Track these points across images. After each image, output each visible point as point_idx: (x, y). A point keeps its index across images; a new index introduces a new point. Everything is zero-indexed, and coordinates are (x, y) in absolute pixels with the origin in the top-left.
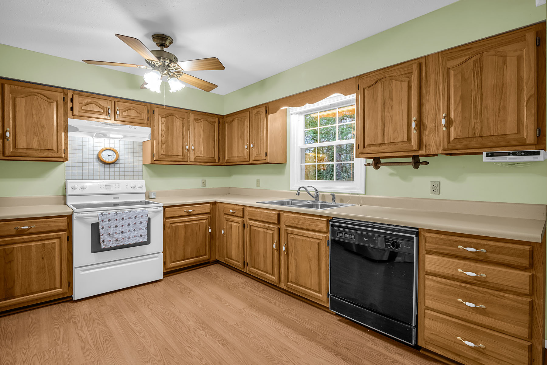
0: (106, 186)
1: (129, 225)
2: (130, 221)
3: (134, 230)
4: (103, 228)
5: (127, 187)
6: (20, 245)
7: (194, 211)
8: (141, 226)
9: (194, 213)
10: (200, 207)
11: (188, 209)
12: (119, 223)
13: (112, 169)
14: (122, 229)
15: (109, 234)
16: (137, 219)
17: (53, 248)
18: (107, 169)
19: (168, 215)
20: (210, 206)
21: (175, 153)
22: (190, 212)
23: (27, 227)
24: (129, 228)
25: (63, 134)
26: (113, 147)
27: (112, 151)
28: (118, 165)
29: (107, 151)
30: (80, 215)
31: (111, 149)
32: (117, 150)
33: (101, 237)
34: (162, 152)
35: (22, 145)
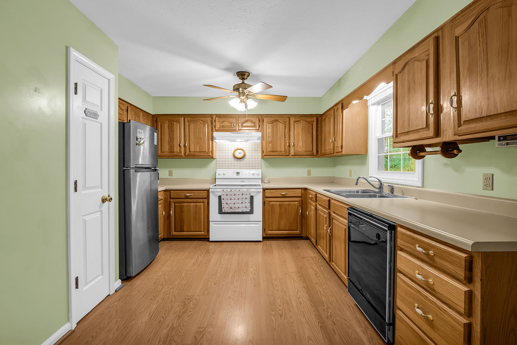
0: (237, 173)
1: (238, 199)
2: (239, 197)
3: (242, 203)
4: (223, 199)
5: (249, 174)
6: (186, 204)
7: (287, 194)
8: (246, 201)
9: (287, 195)
10: (292, 191)
11: (282, 192)
12: (233, 197)
13: (242, 162)
14: (234, 201)
15: (227, 203)
16: (243, 195)
17: (201, 208)
18: (239, 162)
19: (267, 195)
20: (302, 192)
21: (279, 149)
22: (284, 195)
23: (189, 195)
24: (239, 201)
25: (211, 141)
26: (241, 147)
27: (241, 150)
28: (245, 160)
29: (238, 150)
30: (213, 190)
31: (241, 149)
32: (244, 149)
33: (222, 205)
34: (269, 149)
35: (192, 149)
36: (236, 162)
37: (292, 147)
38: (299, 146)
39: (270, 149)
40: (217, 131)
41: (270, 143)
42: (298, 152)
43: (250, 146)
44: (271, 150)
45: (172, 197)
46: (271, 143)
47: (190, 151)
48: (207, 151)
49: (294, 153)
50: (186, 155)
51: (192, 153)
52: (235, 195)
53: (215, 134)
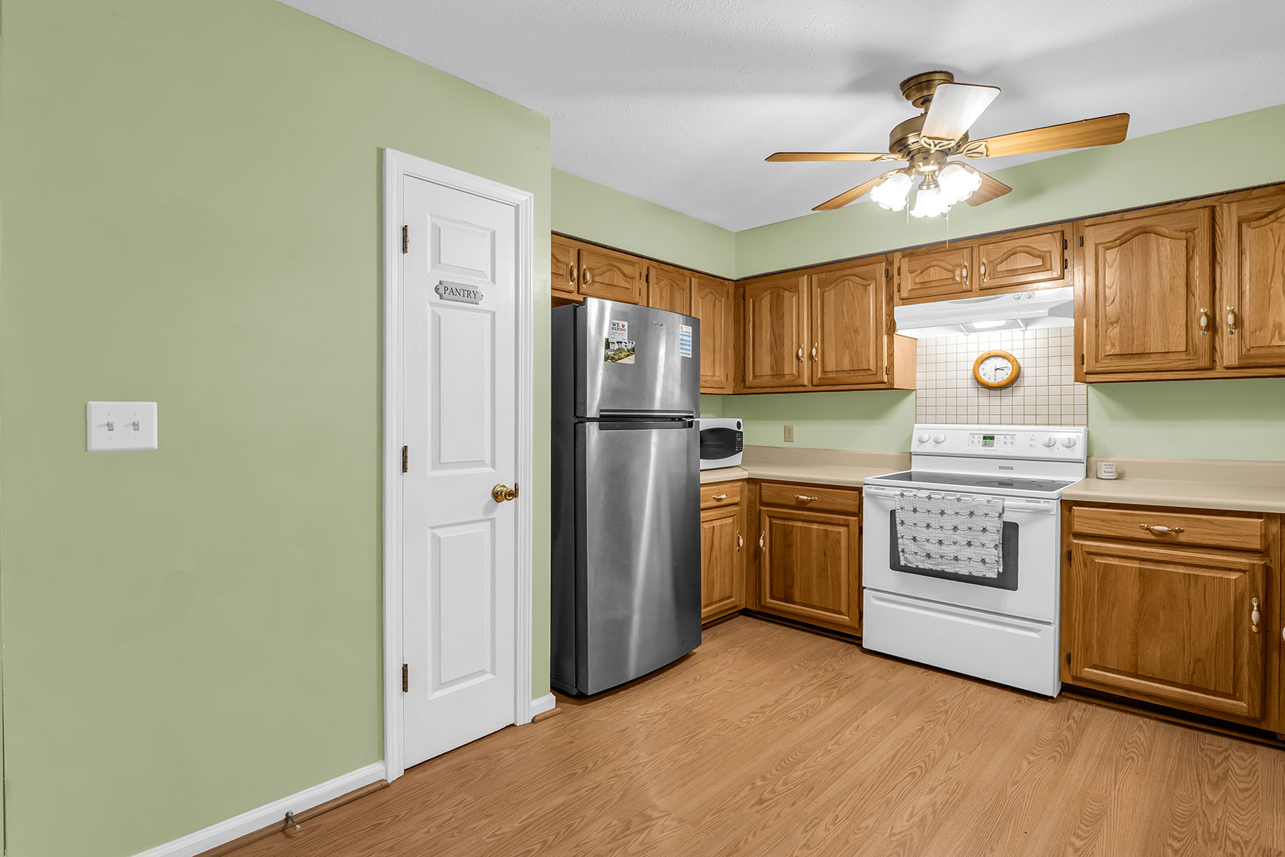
0: (985, 438)
1: (955, 528)
2: (957, 521)
3: (969, 544)
4: (902, 523)
5: (1032, 442)
6: (799, 524)
7: (1182, 531)
8: (984, 538)
9: (1182, 538)
10: (1210, 522)
11: (1151, 520)
12: (935, 520)
13: (1007, 401)
14: (939, 535)
15: (914, 539)
16: (974, 518)
17: (838, 541)
18: (995, 401)
19: (1078, 527)
20: (1267, 528)
21: (1155, 345)
22: (1162, 533)
23: (806, 498)
24: (956, 537)
25: (885, 338)
26: (1006, 348)
27: (1004, 357)
28: (1020, 391)
29: (992, 359)
30: (872, 490)
31: (1000, 353)
32: (1017, 355)
33: (900, 540)
34: (1108, 348)
35: (831, 366)
36: (984, 401)
37: (1226, 330)
38: (1271, 322)
39: (1113, 346)
40: (906, 301)
41: (1112, 323)
42: (1264, 351)
43: (1041, 343)
44: (1117, 350)
45: (764, 499)
46: (1117, 322)
47: (824, 372)
48: (872, 367)
49: (1241, 357)
50: (814, 383)
51: (830, 375)
52: (942, 513)
53: (900, 312)
